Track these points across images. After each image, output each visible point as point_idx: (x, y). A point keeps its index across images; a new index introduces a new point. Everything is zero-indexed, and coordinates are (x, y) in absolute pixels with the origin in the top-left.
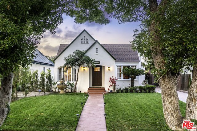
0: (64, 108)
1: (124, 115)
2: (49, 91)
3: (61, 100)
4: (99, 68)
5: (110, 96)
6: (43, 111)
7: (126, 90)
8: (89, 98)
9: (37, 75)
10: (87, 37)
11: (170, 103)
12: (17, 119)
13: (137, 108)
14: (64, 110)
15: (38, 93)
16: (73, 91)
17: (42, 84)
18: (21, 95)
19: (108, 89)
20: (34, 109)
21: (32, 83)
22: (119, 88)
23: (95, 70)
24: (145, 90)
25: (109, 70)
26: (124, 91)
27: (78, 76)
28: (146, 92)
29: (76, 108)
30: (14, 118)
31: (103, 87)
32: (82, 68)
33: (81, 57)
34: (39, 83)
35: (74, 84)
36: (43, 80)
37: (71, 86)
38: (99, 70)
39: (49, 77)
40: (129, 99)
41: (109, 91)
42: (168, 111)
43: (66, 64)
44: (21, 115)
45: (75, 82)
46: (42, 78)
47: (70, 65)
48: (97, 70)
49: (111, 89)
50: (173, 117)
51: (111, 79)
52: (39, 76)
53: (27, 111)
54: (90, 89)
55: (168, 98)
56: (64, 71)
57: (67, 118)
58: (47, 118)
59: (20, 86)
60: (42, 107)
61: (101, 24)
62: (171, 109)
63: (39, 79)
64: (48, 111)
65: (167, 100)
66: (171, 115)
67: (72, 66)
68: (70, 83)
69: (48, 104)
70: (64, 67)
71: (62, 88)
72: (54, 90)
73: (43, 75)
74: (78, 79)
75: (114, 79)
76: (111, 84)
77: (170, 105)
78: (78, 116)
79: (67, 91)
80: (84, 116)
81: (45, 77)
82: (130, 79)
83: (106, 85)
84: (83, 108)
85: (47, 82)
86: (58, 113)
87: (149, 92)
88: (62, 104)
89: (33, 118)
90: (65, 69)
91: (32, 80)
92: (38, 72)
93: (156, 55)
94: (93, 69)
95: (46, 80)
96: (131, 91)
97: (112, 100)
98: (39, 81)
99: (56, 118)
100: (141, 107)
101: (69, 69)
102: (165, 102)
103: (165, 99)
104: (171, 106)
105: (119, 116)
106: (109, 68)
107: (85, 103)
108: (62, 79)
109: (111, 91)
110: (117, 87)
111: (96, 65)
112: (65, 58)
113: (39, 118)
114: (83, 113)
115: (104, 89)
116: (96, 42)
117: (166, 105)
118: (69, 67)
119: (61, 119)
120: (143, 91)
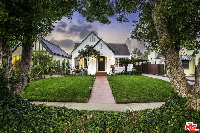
0: (79, 84)
1: (126, 88)
2: (68, 74)
3: (77, 79)
4: (103, 58)
5: (111, 77)
6: (63, 85)
7: (122, 74)
8: (97, 78)
9: (60, 63)
10: (94, 36)
11: (178, 72)
12: (42, 91)
13: (134, 84)
14: (79, 85)
15: (61, 75)
16: (85, 74)
17: (63, 69)
18: (48, 76)
19: (110, 73)
20: (56, 84)
21: (56, 68)
22: (117, 72)
23: (100, 60)
24: (135, 73)
25: (110, 60)
26: (121, 74)
27: (88, 64)
28: (136, 75)
29: (89, 84)
30: (40, 90)
31: (106, 71)
32: (91, 58)
33: (91, 50)
34: (61, 69)
35: (86, 70)
36: (64, 66)
37: (84, 70)
38: (103, 60)
39: (68, 65)
40: (126, 79)
41: (110, 74)
42: (177, 79)
43: (80, 55)
44: (46, 88)
45: (86, 68)
46: (63, 65)
47: (82, 56)
48: (101, 60)
49: (112, 72)
50: (183, 84)
51: (111, 66)
52: (61, 64)
53: (50, 86)
54: (96, 73)
55: (175, 68)
56: (78, 60)
57: (82, 90)
58: (66, 91)
59: (48, 70)
60: (63, 83)
61: (105, 24)
62: (179, 77)
63: (61, 65)
64: (67, 86)
65: (174, 70)
66: (180, 83)
67: (84, 57)
68: (83, 69)
69: (67, 81)
70: (78, 57)
71: (77, 72)
72: (72, 74)
73: (64, 63)
74: (88, 65)
75: (113, 66)
76: (112, 69)
77: (177, 75)
78: (91, 89)
79: (81, 74)
80: (95, 89)
81: (65, 65)
82: (124, 67)
83: (108, 70)
84: (93, 84)
85: (67, 68)
86: (75, 87)
87: (138, 75)
88: (78, 81)
89: (54, 90)
90: (79, 58)
91: (56, 67)
92: (60, 61)
93: (162, 31)
94: (99, 59)
95: (66, 66)
96: (126, 74)
97: (114, 79)
98: (61, 67)
99: (73, 90)
100: (137, 83)
101: (82, 59)
102: (172, 71)
103: (172, 69)
104: (179, 75)
105: (122, 89)
106: (110, 59)
107: (94, 81)
108: (77, 65)
109: (111, 74)
110: (115, 72)
111: (101, 56)
112: (79, 51)
113: (59, 90)
114: (94, 87)
115: (107, 73)
116: (101, 40)
117: (174, 74)
118: (82, 58)
119: (77, 91)
120: (134, 74)
